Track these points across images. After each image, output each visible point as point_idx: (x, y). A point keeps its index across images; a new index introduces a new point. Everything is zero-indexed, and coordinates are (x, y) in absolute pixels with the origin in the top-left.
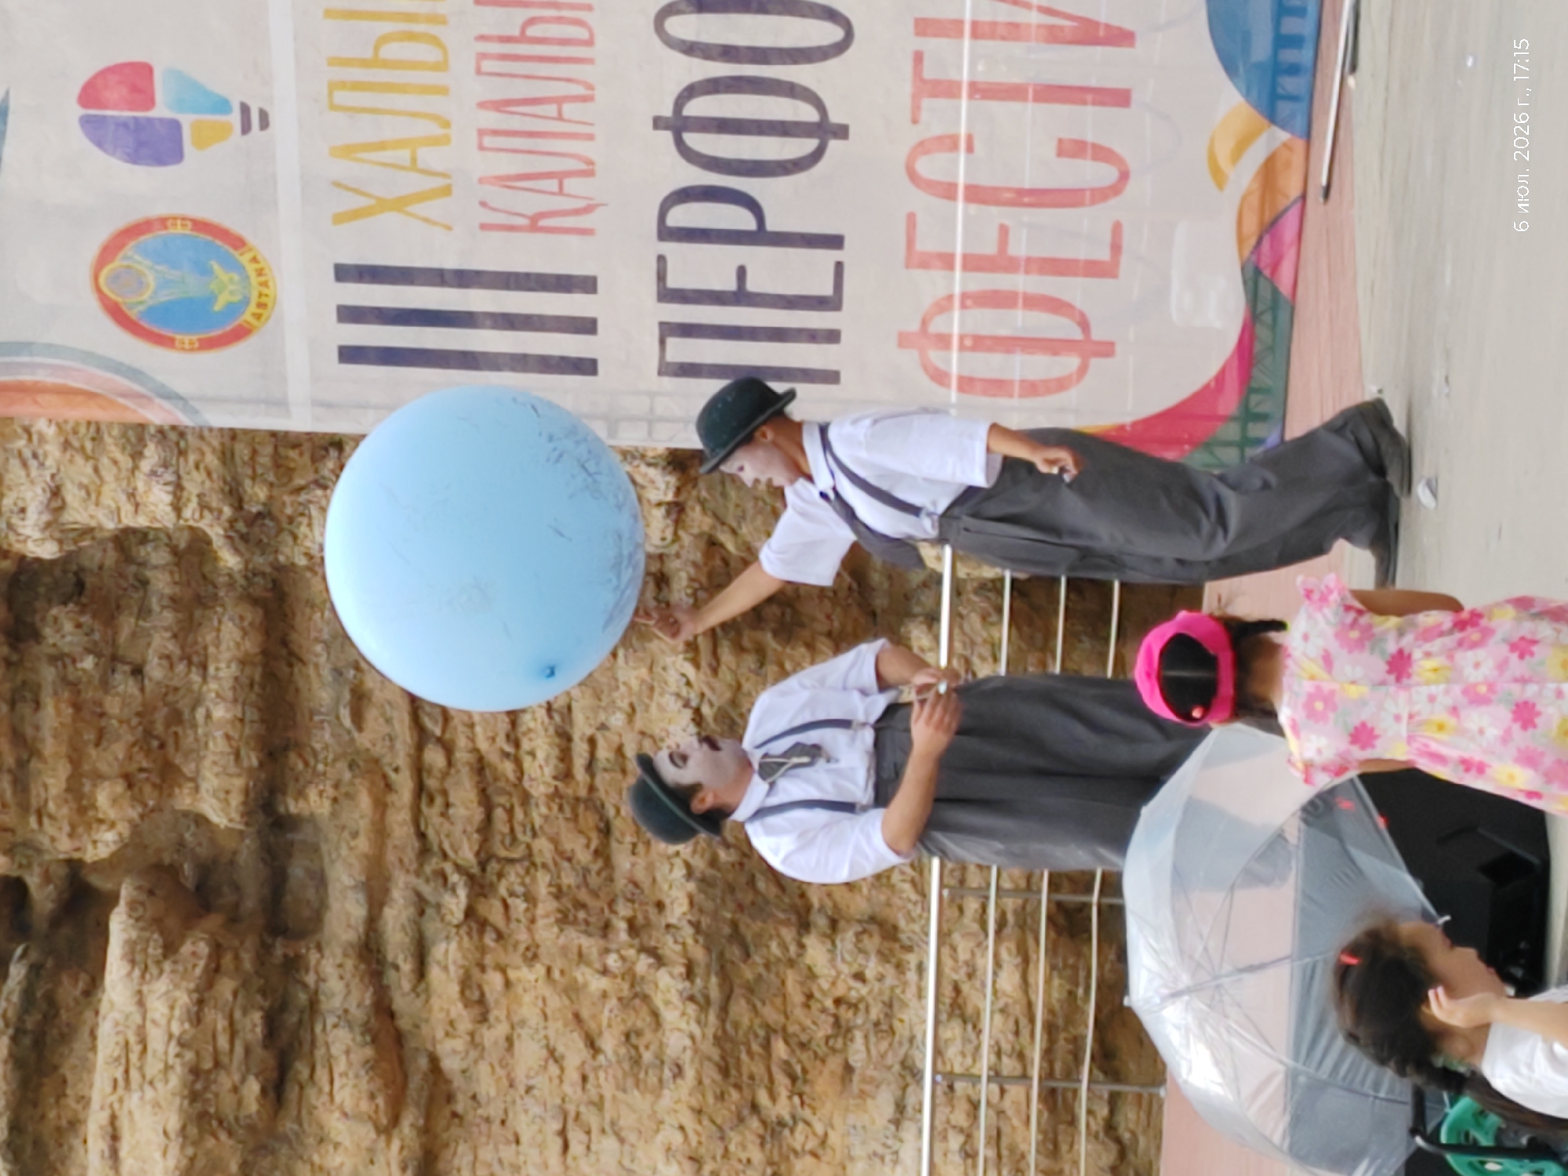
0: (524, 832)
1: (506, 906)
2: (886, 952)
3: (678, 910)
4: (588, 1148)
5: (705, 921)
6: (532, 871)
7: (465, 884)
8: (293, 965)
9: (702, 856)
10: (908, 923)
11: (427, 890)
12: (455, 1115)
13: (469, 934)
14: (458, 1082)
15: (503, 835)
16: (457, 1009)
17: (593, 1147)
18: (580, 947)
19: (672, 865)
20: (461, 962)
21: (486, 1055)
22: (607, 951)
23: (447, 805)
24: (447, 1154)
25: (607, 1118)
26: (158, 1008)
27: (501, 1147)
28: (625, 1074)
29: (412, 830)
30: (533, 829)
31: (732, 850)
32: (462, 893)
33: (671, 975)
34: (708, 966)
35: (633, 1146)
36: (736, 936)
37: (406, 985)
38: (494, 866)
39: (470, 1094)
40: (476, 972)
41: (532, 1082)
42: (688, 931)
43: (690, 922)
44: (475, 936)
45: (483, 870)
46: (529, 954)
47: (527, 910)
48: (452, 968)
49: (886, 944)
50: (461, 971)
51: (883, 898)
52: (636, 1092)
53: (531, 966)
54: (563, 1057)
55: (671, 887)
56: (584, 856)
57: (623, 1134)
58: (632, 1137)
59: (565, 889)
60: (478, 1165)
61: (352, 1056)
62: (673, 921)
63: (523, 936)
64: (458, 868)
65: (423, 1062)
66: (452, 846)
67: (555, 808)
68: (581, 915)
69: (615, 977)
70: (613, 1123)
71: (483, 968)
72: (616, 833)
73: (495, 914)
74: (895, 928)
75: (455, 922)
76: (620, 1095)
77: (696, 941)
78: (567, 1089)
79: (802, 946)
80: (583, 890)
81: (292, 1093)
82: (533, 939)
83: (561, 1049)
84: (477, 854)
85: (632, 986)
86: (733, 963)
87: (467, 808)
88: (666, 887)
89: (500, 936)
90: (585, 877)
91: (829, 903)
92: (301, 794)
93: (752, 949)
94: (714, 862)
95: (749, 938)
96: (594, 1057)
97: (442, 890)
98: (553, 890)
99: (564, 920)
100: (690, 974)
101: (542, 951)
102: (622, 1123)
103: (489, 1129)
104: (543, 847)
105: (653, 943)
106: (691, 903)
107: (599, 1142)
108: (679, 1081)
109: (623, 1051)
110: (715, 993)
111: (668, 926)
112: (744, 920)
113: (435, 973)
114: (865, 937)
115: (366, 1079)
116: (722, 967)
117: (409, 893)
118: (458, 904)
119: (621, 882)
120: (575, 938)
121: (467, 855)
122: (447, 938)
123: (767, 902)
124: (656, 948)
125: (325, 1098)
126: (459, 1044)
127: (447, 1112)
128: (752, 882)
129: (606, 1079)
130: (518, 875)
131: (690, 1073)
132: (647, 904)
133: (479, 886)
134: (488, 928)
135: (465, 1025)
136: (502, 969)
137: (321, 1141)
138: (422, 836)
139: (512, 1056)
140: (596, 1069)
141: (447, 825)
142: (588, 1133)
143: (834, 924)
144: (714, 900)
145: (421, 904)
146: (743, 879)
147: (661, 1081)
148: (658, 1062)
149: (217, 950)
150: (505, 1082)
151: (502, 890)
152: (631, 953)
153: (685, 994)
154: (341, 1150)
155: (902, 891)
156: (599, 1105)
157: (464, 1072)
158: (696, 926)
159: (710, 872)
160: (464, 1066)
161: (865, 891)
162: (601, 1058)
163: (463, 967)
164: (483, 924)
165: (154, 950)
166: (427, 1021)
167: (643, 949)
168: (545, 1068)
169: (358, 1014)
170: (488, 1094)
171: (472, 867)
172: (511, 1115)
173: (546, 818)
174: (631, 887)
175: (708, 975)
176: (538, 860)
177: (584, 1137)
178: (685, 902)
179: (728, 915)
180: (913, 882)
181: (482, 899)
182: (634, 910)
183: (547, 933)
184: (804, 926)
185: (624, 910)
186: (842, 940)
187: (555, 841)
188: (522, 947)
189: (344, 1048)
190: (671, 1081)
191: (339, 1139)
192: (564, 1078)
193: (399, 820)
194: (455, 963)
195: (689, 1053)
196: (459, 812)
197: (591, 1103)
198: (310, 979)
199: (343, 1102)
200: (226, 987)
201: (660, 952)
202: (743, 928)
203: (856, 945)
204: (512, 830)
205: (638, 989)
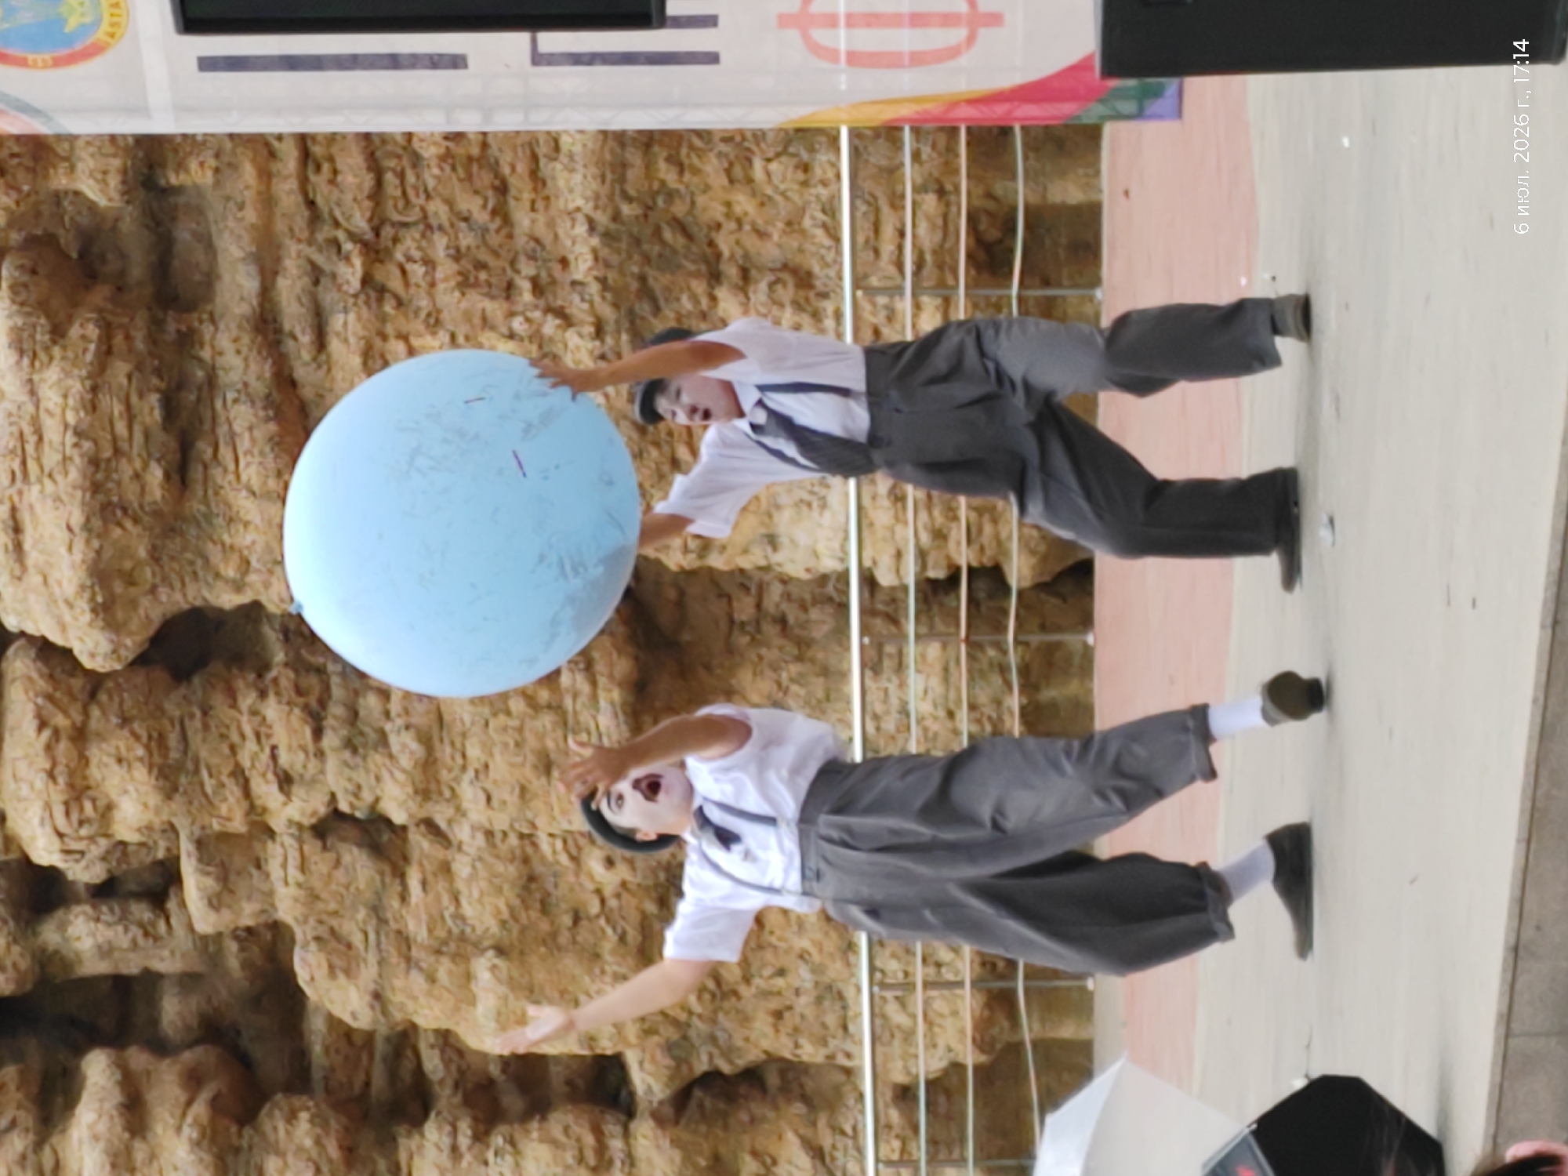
0: (417, 195)
1: (404, 272)
2: (802, 301)
3: (582, 267)
5: (612, 276)
6: (428, 233)
7: (361, 253)
8: (188, 340)
9: (604, 210)
10: (822, 268)
11: (320, 259)
13: (367, 303)
15: (395, 198)
18: (484, 310)
19: (574, 220)
20: (361, 333)
22: (512, 314)
23: (335, 172)
26: (51, 397)
29: (300, 198)
30: (426, 191)
31: (634, 205)
32: (357, 262)
33: (580, 335)
34: (618, 323)
36: (645, 291)
37: (306, 356)
38: (388, 231)
40: (378, 342)
42: (594, 288)
43: (597, 278)
44: (374, 305)
45: (377, 234)
46: (432, 321)
47: (426, 273)
48: (352, 340)
49: (802, 293)
50: (362, 343)
51: (795, 244)
53: (434, 334)
55: (574, 243)
56: (481, 217)
59: (463, 250)
61: (256, 433)
62: (578, 276)
63: (424, 303)
64: (352, 236)
66: (343, 214)
67: (448, 168)
68: (483, 276)
69: (522, 339)
71: (384, 337)
72: (513, 192)
73: (395, 283)
74: (809, 274)
75: (352, 291)
77: (603, 298)
79: (713, 299)
80: (483, 249)
81: (196, 473)
82: (434, 304)
84: (370, 220)
85: (540, 347)
86: (643, 318)
87: (355, 176)
88: (568, 243)
89: (400, 303)
90: (483, 237)
91: (739, 252)
92: (181, 166)
93: (662, 303)
94: (616, 217)
95: (658, 292)
97: (336, 259)
98: (452, 252)
99: (465, 284)
100: (599, 332)
101: (445, 316)
104: (438, 210)
105: (559, 303)
106: (596, 259)
111: (574, 283)
112: (651, 273)
113: (335, 345)
114: (779, 287)
115: (271, 456)
116: (632, 322)
117: (301, 262)
118: (353, 273)
119: (521, 241)
120: (478, 302)
121: (360, 222)
122: (346, 311)
123: (674, 251)
124: (562, 308)
125: (231, 477)
128: (657, 232)
130: (414, 239)
132: (550, 260)
133: (374, 252)
134: (387, 295)
136: (404, 337)
137: (231, 520)
138: (311, 204)
141: (336, 194)
143: (745, 274)
144: (619, 253)
145: (316, 274)
146: (648, 231)
149: (107, 330)
151: (399, 256)
152: (537, 315)
153: (596, 352)
154: (251, 528)
155: (813, 236)
158: (603, 281)
159: (613, 226)
161: (776, 237)
163: (363, 338)
164: (382, 291)
165: (42, 337)
166: (331, 390)
167: (549, 310)
169: (259, 388)
171: (364, 234)
173: (438, 178)
174: (532, 244)
175: (618, 332)
176: (434, 222)
178: (589, 257)
179: (635, 269)
180: (824, 226)
181: (378, 265)
182: (538, 268)
183: (448, 298)
184: (715, 277)
185: (527, 269)
186: (755, 292)
187: (450, 203)
188: (423, 315)
189: (246, 424)
191: (248, 518)
193: (287, 191)
194: (355, 334)
196: (348, 179)
198: (206, 354)
199: (249, 480)
200: (120, 370)
201: (568, 311)
202: (651, 282)
203: (770, 297)
204: (404, 193)
205: (546, 349)
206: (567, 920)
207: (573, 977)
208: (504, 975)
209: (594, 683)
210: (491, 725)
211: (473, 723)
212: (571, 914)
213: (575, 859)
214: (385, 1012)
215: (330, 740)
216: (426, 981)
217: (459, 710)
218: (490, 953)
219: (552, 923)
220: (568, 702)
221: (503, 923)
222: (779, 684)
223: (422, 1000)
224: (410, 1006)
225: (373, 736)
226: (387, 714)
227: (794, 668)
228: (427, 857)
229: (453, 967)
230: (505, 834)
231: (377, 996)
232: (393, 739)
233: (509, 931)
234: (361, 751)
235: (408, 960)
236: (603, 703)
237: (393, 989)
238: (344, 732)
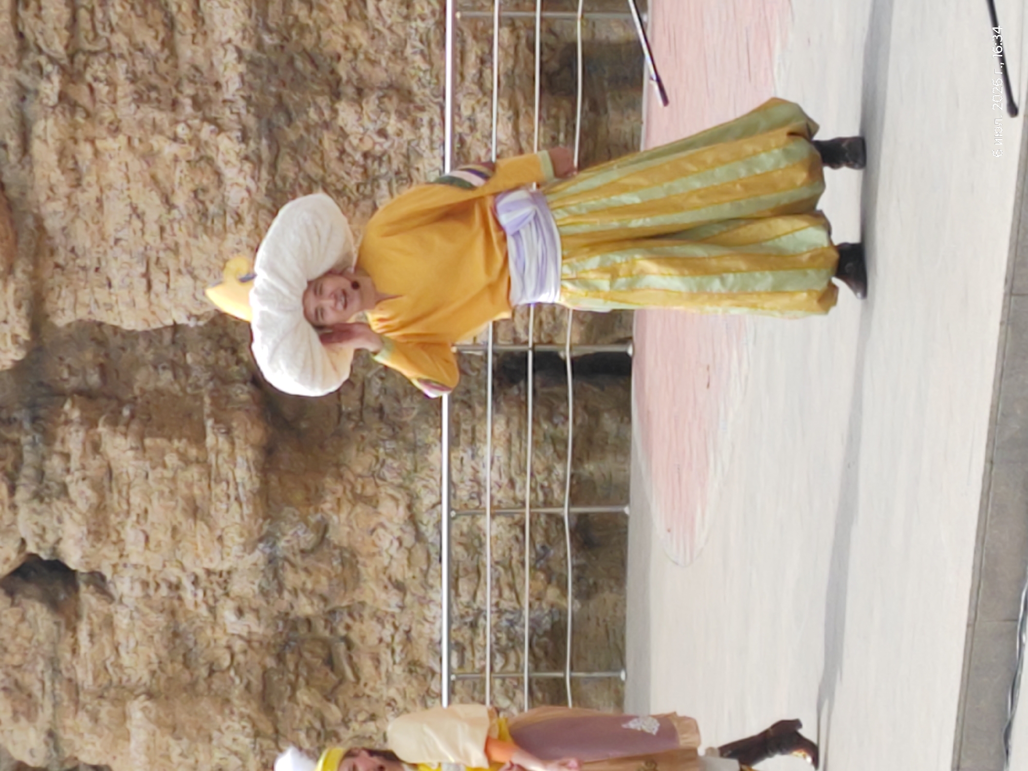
0: (104, 29)
1: (92, 89)
2: (404, 111)
3: (232, 87)
4: (168, 286)
5: (254, 95)
6: (112, 60)
7: (58, 73)
9: (250, 41)
11: (26, 80)
12: (57, 266)
13: (63, 113)
14: (59, 239)
15: (87, 32)
16: (56, 176)
17: (172, 286)
18: (154, 119)
19: (226, 51)
20: (58, 135)
21: (81, 214)
22: (177, 122)
23: (40, 8)
24: (52, 297)
25: (182, 258)
27: (96, 289)
28: (196, 225)
29: (12, 31)
30: (110, 25)
31: (274, 35)
32: (56, 79)
33: (229, 138)
34: (259, 130)
35: (205, 281)
36: (281, 104)
37: (13, 158)
38: (81, 58)
39: (69, 248)
40: (70, 143)
41: (120, 235)
42: (241, 103)
43: (243, 97)
44: (68, 115)
45: (72, 61)
46: (113, 127)
47: (109, 93)
48: (50, 141)
49: (404, 105)
50: (58, 144)
51: (398, 69)
52: (205, 238)
53: (115, 137)
54: (144, 213)
55: (225, 69)
56: (154, 47)
57: (196, 272)
58: (203, 274)
59: (139, 75)
60: (78, 306)
62: (228, 96)
63: (107, 114)
64: (52, 60)
65: (30, 222)
66: (45, 42)
67: (128, 7)
68: (154, 95)
69: (184, 142)
70: (187, 264)
71: (76, 141)
72: (179, 28)
73: (84, 98)
74: (410, 92)
75: (51, 103)
76: (192, 241)
77: (248, 111)
78: (148, 238)
79: (335, 111)
80: (154, 75)
82: (116, 116)
83: (142, 207)
84: (66, 47)
85: (198, 150)
86: (279, 128)
87: (57, 9)
88: (221, 69)
89: (88, 115)
90: (155, 64)
91: (355, 76)
93: (294, 115)
94: (259, 46)
95: (291, 107)
96: (169, 212)
97: (38, 78)
98: (130, 76)
99: (140, 99)
100: (244, 139)
101: (124, 124)
102: (195, 263)
103: (86, 276)
104: (120, 41)
105: (213, 115)
106: (243, 81)
107: (176, 281)
108: (240, 226)
109: (192, 205)
110: (265, 154)
111: (225, 101)
112: (285, 92)
113: (37, 147)
114: (386, 100)
116: (270, 131)
117: (13, 84)
118: (52, 89)
119: (184, 68)
120: (150, 113)
121: (58, 47)
122: (46, 118)
123: (305, 78)
124: (216, 119)
126: (58, 206)
127: (50, 263)
128: (291, 61)
129: (180, 230)
130: (100, 64)
131: (248, 219)
132: (206, 84)
133: (70, 75)
134: (79, 109)
135: (63, 190)
136: (92, 142)
138: (21, 35)
139: (102, 213)
140: (171, 221)
141: (40, 24)
142: (168, 273)
143: (360, 92)
144: (261, 78)
145: (22, 92)
146: (284, 60)
147: (224, 226)
148: (221, 212)
150: (97, 237)
151: (88, 77)
152: (196, 122)
153: (242, 154)
155: (413, 62)
156: (175, 250)
157: (64, 229)
158: (248, 99)
159: (258, 55)
160: (64, 224)
161: (384, 63)
162: (175, 213)
163: (60, 140)
164: (74, 106)
166: (32, 188)
167: (205, 119)
168: (129, 222)
170: (84, 247)
171: (61, 59)
172: (103, 263)
173: (121, 17)
174: (193, 71)
175: (260, 138)
176: (116, 51)
177: (164, 278)
178: (237, 79)
179: (273, 89)
180: (422, 52)
181: (73, 85)
182: (197, 89)
183: (126, 111)
184: (336, 96)
185: (189, 90)
186: (367, 102)
187: (129, 35)
188: (106, 123)
190: (233, 226)
192: (145, 230)
194: (53, 136)
195: (246, 204)
196: (50, 13)
197: (168, 248)
201: (220, 121)
202: (286, 100)
203: (378, 106)
204: (94, 27)
205: (203, 153)
206: (204, 672)
207: (209, 717)
208: (152, 715)
209: (233, 444)
210: (150, 476)
211: (136, 476)
212: (208, 666)
213: (212, 610)
214: (56, 748)
215: (22, 495)
216: (90, 720)
217: (125, 464)
218: (143, 697)
219: (192, 675)
220: (212, 457)
221: (153, 673)
222: (377, 458)
223: (87, 736)
224: (78, 743)
225: (56, 488)
226: (68, 471)
227: (390, 445)
228: (94, 612)
229: (112, 708)
230: (158, 586)
231: (51, 734)
232: (73, 491)
233: (158, 680)
234: (47, 500)
235: (77, 702)
236: (240, 460)
237: (64, 728)
238: (33, 488)
